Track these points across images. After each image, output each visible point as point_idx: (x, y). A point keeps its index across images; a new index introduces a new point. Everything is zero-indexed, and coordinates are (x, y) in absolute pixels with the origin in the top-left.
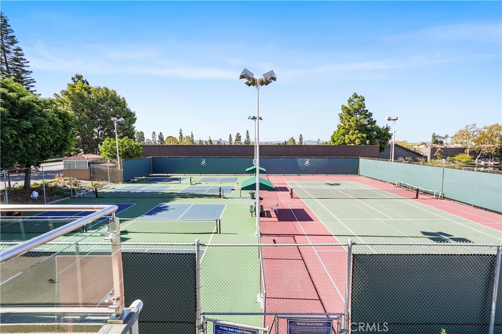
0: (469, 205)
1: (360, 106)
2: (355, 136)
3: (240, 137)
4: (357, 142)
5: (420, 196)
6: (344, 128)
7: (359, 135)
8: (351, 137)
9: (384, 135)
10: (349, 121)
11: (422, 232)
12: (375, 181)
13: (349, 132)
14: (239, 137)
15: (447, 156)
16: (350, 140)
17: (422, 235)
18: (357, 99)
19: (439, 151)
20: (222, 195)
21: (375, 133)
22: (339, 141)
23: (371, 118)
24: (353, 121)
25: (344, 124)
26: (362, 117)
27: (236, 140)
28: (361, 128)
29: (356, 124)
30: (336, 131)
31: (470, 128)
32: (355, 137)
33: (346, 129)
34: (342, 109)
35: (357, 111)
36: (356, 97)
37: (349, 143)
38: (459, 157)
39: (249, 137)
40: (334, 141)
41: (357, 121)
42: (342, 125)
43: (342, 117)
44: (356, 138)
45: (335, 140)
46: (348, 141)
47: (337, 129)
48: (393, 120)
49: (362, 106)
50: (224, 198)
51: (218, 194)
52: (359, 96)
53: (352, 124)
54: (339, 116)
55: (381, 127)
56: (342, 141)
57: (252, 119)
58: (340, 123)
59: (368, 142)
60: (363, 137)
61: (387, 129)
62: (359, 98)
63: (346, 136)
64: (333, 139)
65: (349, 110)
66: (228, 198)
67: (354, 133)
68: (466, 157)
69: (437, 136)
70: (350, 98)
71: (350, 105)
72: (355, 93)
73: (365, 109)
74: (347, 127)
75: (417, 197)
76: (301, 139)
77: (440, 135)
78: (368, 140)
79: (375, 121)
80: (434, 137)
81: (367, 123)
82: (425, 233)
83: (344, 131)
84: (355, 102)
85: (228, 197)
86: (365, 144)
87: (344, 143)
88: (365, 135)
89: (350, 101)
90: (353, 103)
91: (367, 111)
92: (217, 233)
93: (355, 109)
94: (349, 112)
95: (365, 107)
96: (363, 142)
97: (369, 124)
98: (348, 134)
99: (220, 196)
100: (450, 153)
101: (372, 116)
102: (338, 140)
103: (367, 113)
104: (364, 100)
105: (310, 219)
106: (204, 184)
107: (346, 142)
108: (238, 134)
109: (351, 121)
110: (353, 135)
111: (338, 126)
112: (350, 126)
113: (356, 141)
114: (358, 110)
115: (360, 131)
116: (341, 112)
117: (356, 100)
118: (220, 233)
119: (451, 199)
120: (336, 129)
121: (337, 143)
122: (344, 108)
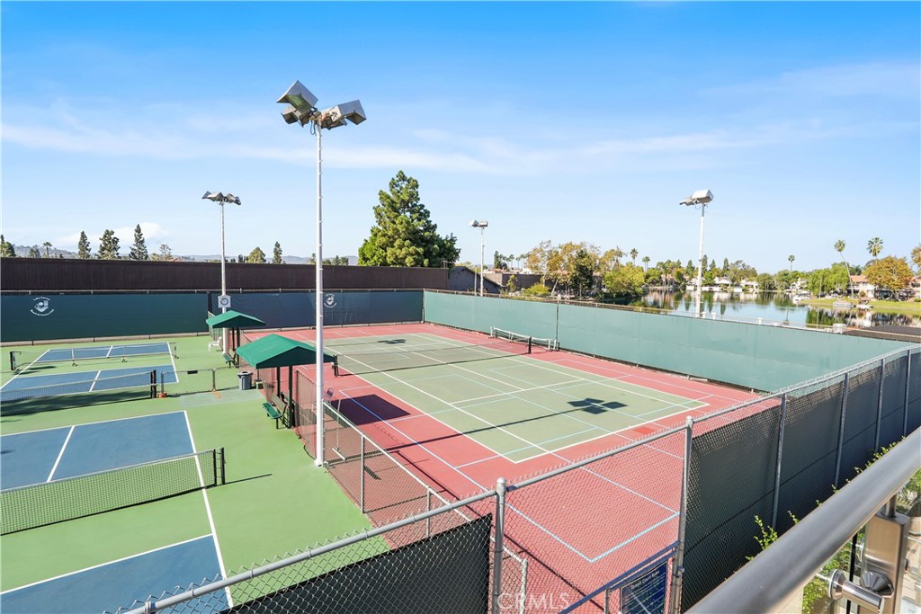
0: (591, 355)
1: (412, 195)
2: (404, 251)
3: (116, 241)
4: (409, 261)
5: (533, 350)
6: (384, 235)
7: (411, 249)
8: (398, 252)
9: (448, 250)
10: (394, 223)
11: (570, 403)
12: (455, 330)
13: (393, 242)
14: (110, 241)
15: (521, 287)
16: (396, 258)
17: (573, 408)
18: (406, 183)
19: (513, 280)
20: (158, 389)
21: (436, 246)
22: (375, 258)
23: (429, 219)
24: (402, 223)
25: (385, 228)
26: (414, 216)
27: (103, 249)
28: (415, 238)
29: (407, 229)
30: (368, 239)
31: (545, 245)
32: (405, 253)
33: (389, 237)
34: (381, 198)
35: (405, 204)
36: (403, 178)
37: (394, 264)
38: (534, 288)
39: (142, 242)
40: (365, 259)
41: (408, 222)
42: (381, 228)
43: (379, 214)
44: (407, 254)
45: (368, 256)
46: (392, 259)
47: (371, 235)
48: (481, 226)
49: (414, 196)
50: (166, 396)
51: (147, 387)
52: (408, 178)
53: (399, 227)
54: (374, 211)
55: (443, 237)
56: (380, 260)
57: (213, 199)
58: (376, 224)
59: (426, 262)
60: (417, 253)
61: (452, 241)
62: (408, 181)
63: (389, 250)
64: (364, 255)
65: (393, 202)
66: (177, 396)
67: (404, 246)
68: (541, 288)
69: (501, 257)
70: (393, 179)
71: (393, 193)
72: (401, 172)
73: (420, 203)
74: (390, 233)
75: (530, 352)
76: (277, 252)
77: (504, 255)
78: (425, 258)
79: (435, 226)
80: (497, 257)
81: (422, 228)
82: (574, 404)
83: (384, 240)
84: (401, 188)
85: (179, 392)
86: (422, 265)
87: (385, 264)
88: (421, 250)
89: (393, 184)
90: (398, 189)
91: (422, 206)
92: (215, 485)
93: (403, 200)
94: (392, 205)
95: (419, 199)
96: (418, 262)
97: (425, 230)
98: (393, 247)
99: (153, 394)
100: (524, 282)
101: (429, 216)
102: (372, 257)
103: (422, 211)
104: (417, 186)
105: (403, 413)
106: (64, 368)
107: (389, 260)
108: (108, 233)
109: (397, 222)
110: (401, 249)
111: (372, 231)
112: (396, 231)
113: (407, 260)
114: (408, 202)
115: (414, 242)
116: (378, 203)
117: (404, 184)
118: (224, 483)
119: (568, 350)
120: (368, 236)
121: (370, 263)
122: (382, 195)
